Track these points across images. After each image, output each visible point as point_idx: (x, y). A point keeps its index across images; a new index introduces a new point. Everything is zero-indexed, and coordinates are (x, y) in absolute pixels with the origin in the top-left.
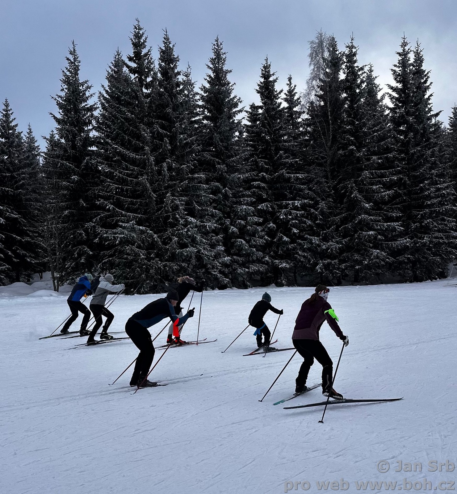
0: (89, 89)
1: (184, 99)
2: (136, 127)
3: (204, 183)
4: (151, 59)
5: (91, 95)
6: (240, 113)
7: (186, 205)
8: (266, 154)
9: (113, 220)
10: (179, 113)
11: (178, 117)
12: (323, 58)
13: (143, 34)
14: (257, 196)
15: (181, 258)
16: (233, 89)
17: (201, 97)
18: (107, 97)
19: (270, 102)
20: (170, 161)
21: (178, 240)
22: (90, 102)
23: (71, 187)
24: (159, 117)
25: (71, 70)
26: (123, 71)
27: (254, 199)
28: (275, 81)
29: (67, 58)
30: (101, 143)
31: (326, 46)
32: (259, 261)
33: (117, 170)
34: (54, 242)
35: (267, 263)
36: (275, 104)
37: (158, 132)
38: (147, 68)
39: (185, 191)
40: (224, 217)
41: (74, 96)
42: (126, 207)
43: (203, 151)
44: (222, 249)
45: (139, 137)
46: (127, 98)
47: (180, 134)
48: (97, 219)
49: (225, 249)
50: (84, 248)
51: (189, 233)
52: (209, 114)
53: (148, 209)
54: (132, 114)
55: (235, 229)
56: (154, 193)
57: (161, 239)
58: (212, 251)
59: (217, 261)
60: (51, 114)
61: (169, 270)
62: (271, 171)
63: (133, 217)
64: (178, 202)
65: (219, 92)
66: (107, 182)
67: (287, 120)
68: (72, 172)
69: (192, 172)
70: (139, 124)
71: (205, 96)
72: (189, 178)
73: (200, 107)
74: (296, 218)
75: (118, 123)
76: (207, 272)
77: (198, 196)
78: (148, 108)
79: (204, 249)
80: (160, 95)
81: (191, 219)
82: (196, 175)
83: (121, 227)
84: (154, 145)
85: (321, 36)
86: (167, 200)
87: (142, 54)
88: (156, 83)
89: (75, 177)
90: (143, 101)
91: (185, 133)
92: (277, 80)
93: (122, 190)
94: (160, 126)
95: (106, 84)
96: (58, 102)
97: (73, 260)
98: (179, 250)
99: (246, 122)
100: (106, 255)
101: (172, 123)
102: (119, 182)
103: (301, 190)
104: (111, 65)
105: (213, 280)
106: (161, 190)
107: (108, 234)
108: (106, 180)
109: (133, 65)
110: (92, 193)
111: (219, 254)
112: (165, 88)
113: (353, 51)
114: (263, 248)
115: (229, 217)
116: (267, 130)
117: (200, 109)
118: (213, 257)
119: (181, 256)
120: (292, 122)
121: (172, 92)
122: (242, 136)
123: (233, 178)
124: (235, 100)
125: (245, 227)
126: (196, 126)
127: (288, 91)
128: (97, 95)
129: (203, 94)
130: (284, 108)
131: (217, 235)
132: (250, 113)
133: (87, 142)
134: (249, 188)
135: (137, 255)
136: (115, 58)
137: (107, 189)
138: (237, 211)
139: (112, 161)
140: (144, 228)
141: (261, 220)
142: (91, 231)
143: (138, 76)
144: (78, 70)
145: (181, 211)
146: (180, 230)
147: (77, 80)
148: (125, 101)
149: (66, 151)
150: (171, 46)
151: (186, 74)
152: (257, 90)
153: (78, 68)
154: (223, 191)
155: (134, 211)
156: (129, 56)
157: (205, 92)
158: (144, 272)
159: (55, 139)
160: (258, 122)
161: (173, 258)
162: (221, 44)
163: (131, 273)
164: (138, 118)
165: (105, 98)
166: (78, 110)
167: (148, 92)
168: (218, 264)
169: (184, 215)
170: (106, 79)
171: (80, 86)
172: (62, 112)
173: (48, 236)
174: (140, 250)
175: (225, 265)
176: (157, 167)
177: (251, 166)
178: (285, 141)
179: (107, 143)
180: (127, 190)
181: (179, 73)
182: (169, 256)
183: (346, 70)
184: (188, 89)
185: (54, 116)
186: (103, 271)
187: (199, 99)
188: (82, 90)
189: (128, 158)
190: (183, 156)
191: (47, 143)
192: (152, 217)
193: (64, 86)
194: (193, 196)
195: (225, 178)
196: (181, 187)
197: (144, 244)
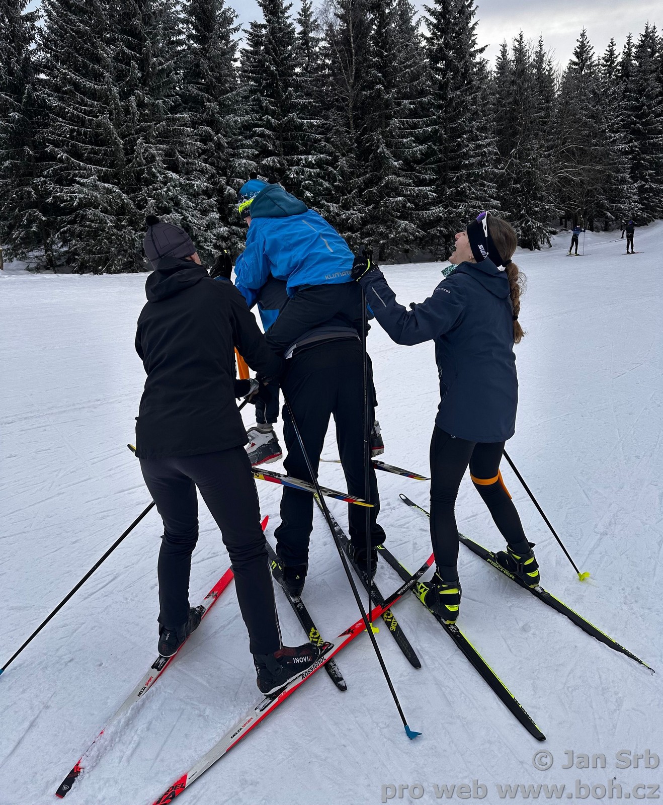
2: (93, 44)
3: (188, 126)
7: (166, 156)
9: (70, 173)
10: (152, 27)
11: (151, 33)
14: (261, 147)
19: (276, 20)
20: (141, 93)
21: (156, 202)
23: (10, 128)
24: (123, 32)
27: (257, 150)
33: (70, 105)
36: (282, 19)
37: (124, 53)
39: (164, 137)
40: (218, 173)
42: (86, 157)
43: (188, 82)
44: (217, 216)
45: (98, 59)
48: (49, 171)
49: (220, 217)
50: (35, 212)
51: (170, 193)
52: (194, 32)
53: (115, 160)
54: (86, 25)
55: (232, 191)
56: (122, 139)
57: (134, 201)
58: (203, 219)
59: (211, 232)
62: (279, 114)
63: (95, 170)
64: (153, 151)
65: (206, 1)
66: (58, 121)
67: (301, 48)
68: (11, 108)
69: (174, 110)
70: (96, 39)
71: (188, 6)
72: (168, 119)
73: (183, 21)
74: (310, 177)
77: (182, 144)
79: (193, 216)
81: (172, 175)
82: (178, 115)
83: (78, 183)
84: (118, 70)
86: (139, 148)
89: (15, 115)
90: (99, 6)
91: (161, 56)
93: (79, 133)
94: (125, 43)
100: (65, 222)
101: (141, 40)
102: (73, 121)
103: (317, 141)
106: (131, 134)
107: (64, 193)
108: (57, 119)
110: (41, 137)
111: (214, 224)
115: (225, 174)
116: (272, 58)
117: (183, 24)
118: (206, 226)
123: (228, 121)
124: (229, 14)
126: (179, 48)
129: (185, 2)
131: (209, 198)
132: (250, 33)
134: (250, 136)
135: (102, 222)
137: (58, 131)
138: (235, 166)
139: (62, 92)
140: (111, 185)
142: (41, 188)
145: (158, 164)
146: (157, 189)
154: (216, 138)
155: (97, 163)
158: (114, 245)
160: (261, 47)
163: (98, 245)
164: (94, 32)
166: (14, 17)
168: (212, 236)
169: (163, 168)
174: (107, 215)
175: (220, 237)
176: (123, 102)
177: (252, 106)
178: (296, 75)
180: (85, 133)
187: (181, 11)
189: (83, 88)
190: (159, 88)
192: (122, 171)
194: (174, 143)
195: (218, 121)
196: (157, 130)
197: (112, 208)
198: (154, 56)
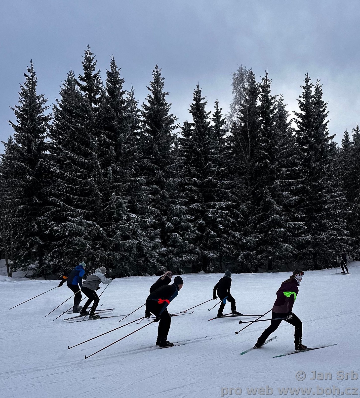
0: (44, 102)
1: (128, 114)
2: (85, 136)
3: (144, 185)
4: (100, 79)
5: (46, 108)
6: (176, 128)
7: (129, 203)
8: (198, 163)
9: (63, 214)
10: (124, 125)
11: (123, 129)
12: (243, 87)
13: (93, 58)
14: (189, 197)
15: (124, 248)
16: (170, 109)
17: (143, 114)
18: (61, 109)
19: (200, 121)
20: (115, 165)
21: (121, 233)
22: (45, 113)
23: (26, 185)
24: (106, 129)
25: (28, 85)
26: (75, 88)
27: (188, 200)
28: (205, 104)
29: (25, 75)
30: (54, 149)
31: (246, 78)
32: (191, 252)
33: (67, 172)
34: (9, 234)
35: (197, 253)
36: (205, 123)
37: (105, 141)
38: (96, 87)
39: (128, 192)
40: (161, 214)
41: (30, 107)
42: (76, 204)
43: (144, 158)
44: (159, 241)
45: (88, 144)
46: (78, 111)
47: (124, 144)
48: (48, 213)
49: (162, 241)
50: (36, 239)
51: (131, 227)
52: (149, 128)
53: (95, 206)
54: (82, 125)
55: (170, 225)
56: (101, 192)
57: (106, 232)
58: (151, 243)
59: (155, 251)
60: (10, 122)
61: (112, 258)
62: (202, 177)
63: (81, 212)
64: (121, 200)
65: (158, 110)
66: (59, 182)
67: (215, 136)
68: (27, 173)
69: (135, 175)
70: (88, 133)
71: (146, 113)
72: (131, 180)
73: (141, 121)
74: (222, 216)
75: (70, 132)
76: (147, 260)
77: (139, 196)
78: (96, 120)
79: (144, 241)
80: (107, 110)
81: (132, 215)
82: (138, 179)
83: (70, 221)
84: (101, 151)
85: (242, 69)
86: (112, 199)
87: (92, 75)
88: (104, 100)
89: (30, 177)
90: (92, 114)
91: (129, 143)
92: (207, 103)
93: (72, 189)
94: (106, 136)
95: (60, 98)
96: (17, 112)
97: (26, 249)
98: (122, 241)
99: (180, 136)
100: (56, 245)
101: (117, 134)
102: (69, 181)
103: (226, 194)
104: (65, 83)
105: (152, 267)
106: (107, 190)
107: (58, 227)
108: (58, 180)
109: (84, 84)
110: (45, 191)
111: (157, 245)
112: (112, 105)
113: (268, 83)
114: (195, 241)
115: (166, 214)
116: (198, 143)
117: (141, 123)
118: (152, 247)
119: (124, 247)
120: (219, 138)
121: (117, 108)
122: (177, 147)
123: (169, 182)
124: (172, 118)
125: (179, 222)
126: (138, 137)
127: (215, 112)
128: (52, 107)
129: (144, 111)
130: (212, 127)
131: (155, 229)
132: (184, 129)
133: (41, 147)
134: (183, 191)
135: (84, 245)
136: (69, 77)
137: (58, 188)
138: (173, 209)
139: (63, 164)
140: (91, 222)
141: (193, 218)
142: (42, 223)
143: (88, 93)
144: (35, 85)
145: (124, 208)
146: (122, 224)
147: (34, 94)
148: (76, 113)
149: (22, 154)
150: (117, 69)
151: (130, 93)
152: (190, 111)
153: (35, 83)
154: (161, 192)
155: (83, 207)
156: (81, 76)
157: (146, 109)
158: (90, 261)
159: (13, 143)
160: (191, 137)
161: (117, 248)
162: (160, 71)
163: (79, 261)
164: (87, 129)
165: (58, 111)
166: (34, 119)
167: (96, 107)
168: (156, 254)
169: (127, 211)
170: (60, 94)
171: (37, 99)
172: (20, 120)
173: (4, 228)
174: (87, 241)
175: (161, 254)
176: (103, 170)
177: (185, 172)
178: (213, 153)
179: (60, 149)
180: (76, 189)
181: (123, 93)
182: (113, 246)
183: (262, 98)
184: (132, 106)
185: (12, 124)
186: (53, 258)
187: (141, 115)
188: (38, 103)
189: (77, 162)
190: (126, 162)
191: (6, 146)
192: (99, 213)
193: (22, 98)
194: (135, 195)
195: (163, 181)
196: (124, 187)
197: (91, 236)
198: (124, 143)
